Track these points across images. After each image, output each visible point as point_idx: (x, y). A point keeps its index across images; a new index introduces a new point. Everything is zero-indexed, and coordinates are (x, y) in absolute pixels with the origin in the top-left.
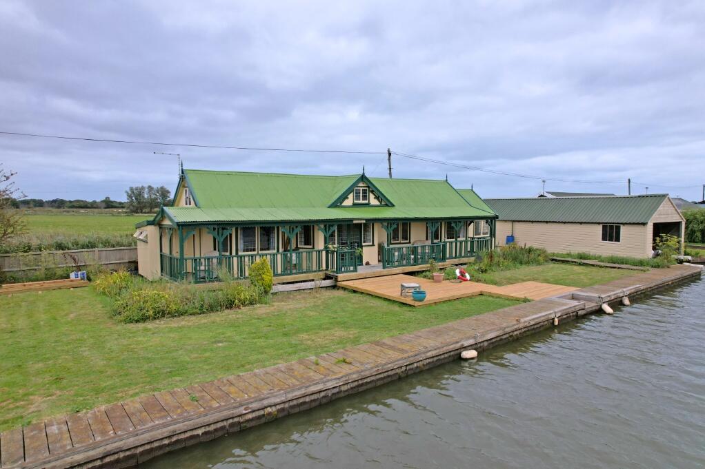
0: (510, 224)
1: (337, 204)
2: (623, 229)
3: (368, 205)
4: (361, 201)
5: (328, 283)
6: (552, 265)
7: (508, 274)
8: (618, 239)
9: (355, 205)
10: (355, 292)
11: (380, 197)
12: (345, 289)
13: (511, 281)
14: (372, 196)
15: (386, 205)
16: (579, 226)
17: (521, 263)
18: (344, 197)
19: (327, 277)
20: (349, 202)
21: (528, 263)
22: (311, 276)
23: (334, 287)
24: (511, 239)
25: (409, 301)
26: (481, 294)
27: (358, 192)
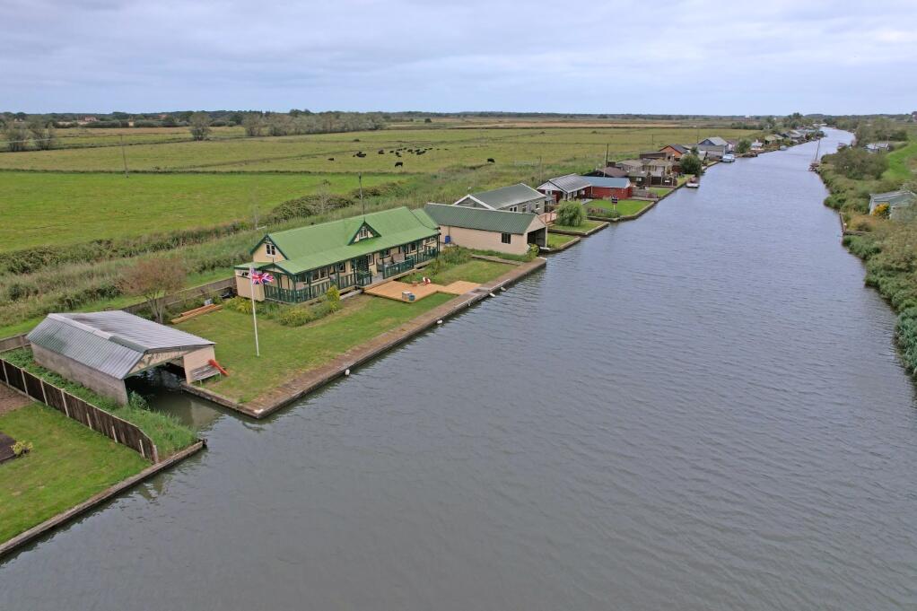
0: (447, 227)
1: (352, 243)
2: (512, 236)
3: (367, 239)
4: (364, 237)
5: (359, 291)
6: (473, 262)
8: (509, 242)
9: (361, 240)
10: (376, 296)
11: (373, 232)
12: (369, 295)
14: (369, 233)
15: (377, 237)
19: (356, 289)
20: (357, 240)
22: (349, 289)
23: (363, 293)
24: (448, 239)
26: (437, 292)
27: (361, 233)
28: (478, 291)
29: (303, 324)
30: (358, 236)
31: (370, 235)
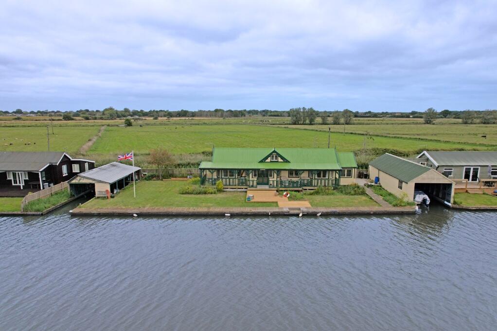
0: (378, 171)
1: (261, 162)
2: (403, 184)
3: (278, 162)
4: (274, 160)
8: (402, 189)
9: (271, 162)
11: (282, 158)
15: (286, 162)
18: (266, 158)
20: (269, 160)
23: (246, 192)
24: (377, 179)
25: (247, 200)
26: (277, 202)
27: (273, 157)
30: (269, 158)
31: (280, 160)
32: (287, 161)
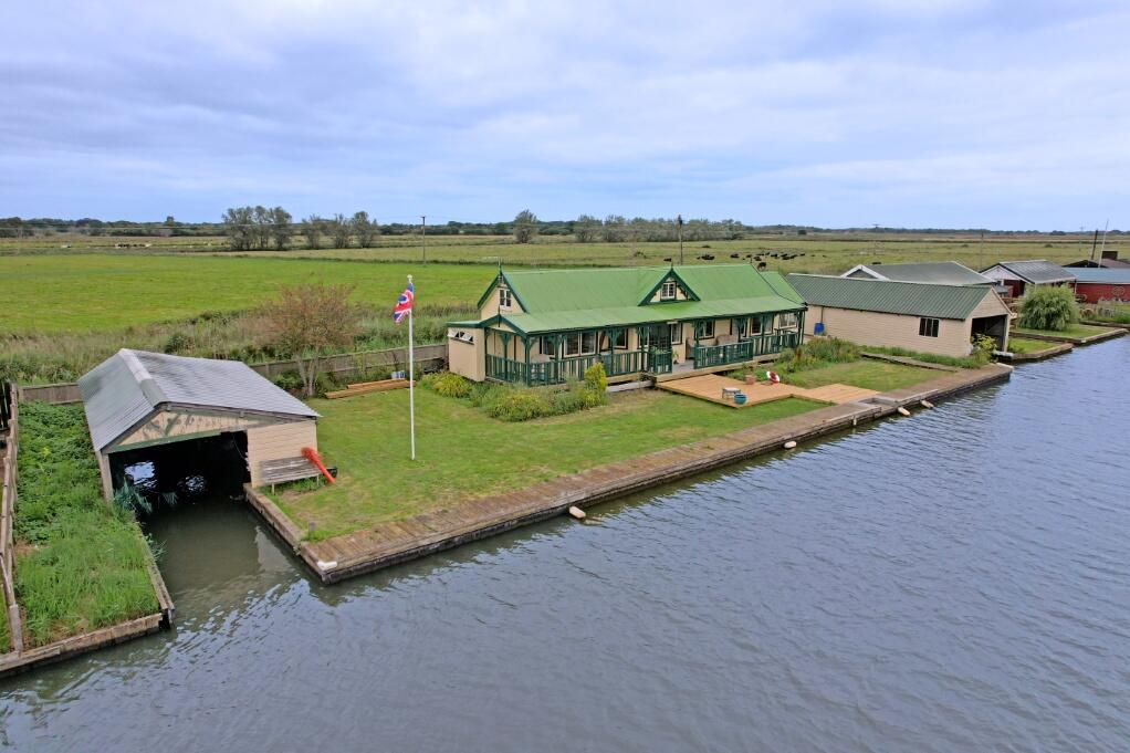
0: (820, 309)
1: (646, 302)
2: (942, 324)
3: (674, 300)
4: (668, 297)
5: (646, 383)
6: (862, 363)
7: (815, 374)
8: (935, 335)
9: (662, 301)
10: (675, 393)
11: (686, 290)
12: (664, 390)
13: (819, 383)
14: (678, 291)
15: (692, 300)
16: (897, 317)
17: (830, 360)
18: (653, 294)
19: (644, 378)
20: (656, 299)
21: (838, 360)
22: (629, 377)
23: (652, 387)
24: (820, 328)
25: (731, 403)
26: (792, 397)
27: (665, 289)
28: (874, 401)
29: (526, 419)
30: (658, 293)
31: (680, 296)
32: (693, 298)
